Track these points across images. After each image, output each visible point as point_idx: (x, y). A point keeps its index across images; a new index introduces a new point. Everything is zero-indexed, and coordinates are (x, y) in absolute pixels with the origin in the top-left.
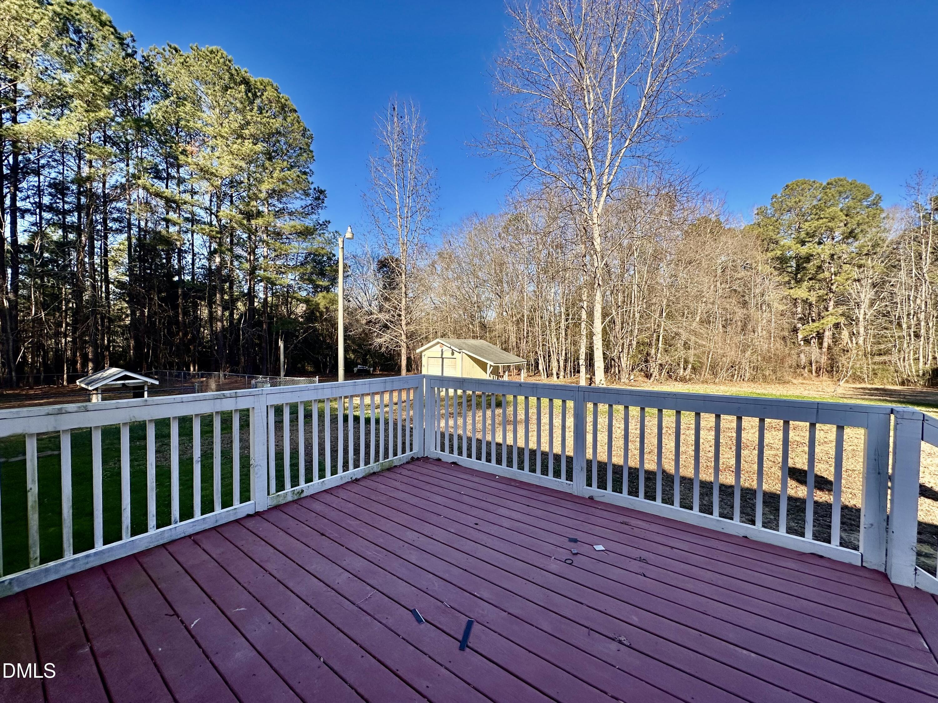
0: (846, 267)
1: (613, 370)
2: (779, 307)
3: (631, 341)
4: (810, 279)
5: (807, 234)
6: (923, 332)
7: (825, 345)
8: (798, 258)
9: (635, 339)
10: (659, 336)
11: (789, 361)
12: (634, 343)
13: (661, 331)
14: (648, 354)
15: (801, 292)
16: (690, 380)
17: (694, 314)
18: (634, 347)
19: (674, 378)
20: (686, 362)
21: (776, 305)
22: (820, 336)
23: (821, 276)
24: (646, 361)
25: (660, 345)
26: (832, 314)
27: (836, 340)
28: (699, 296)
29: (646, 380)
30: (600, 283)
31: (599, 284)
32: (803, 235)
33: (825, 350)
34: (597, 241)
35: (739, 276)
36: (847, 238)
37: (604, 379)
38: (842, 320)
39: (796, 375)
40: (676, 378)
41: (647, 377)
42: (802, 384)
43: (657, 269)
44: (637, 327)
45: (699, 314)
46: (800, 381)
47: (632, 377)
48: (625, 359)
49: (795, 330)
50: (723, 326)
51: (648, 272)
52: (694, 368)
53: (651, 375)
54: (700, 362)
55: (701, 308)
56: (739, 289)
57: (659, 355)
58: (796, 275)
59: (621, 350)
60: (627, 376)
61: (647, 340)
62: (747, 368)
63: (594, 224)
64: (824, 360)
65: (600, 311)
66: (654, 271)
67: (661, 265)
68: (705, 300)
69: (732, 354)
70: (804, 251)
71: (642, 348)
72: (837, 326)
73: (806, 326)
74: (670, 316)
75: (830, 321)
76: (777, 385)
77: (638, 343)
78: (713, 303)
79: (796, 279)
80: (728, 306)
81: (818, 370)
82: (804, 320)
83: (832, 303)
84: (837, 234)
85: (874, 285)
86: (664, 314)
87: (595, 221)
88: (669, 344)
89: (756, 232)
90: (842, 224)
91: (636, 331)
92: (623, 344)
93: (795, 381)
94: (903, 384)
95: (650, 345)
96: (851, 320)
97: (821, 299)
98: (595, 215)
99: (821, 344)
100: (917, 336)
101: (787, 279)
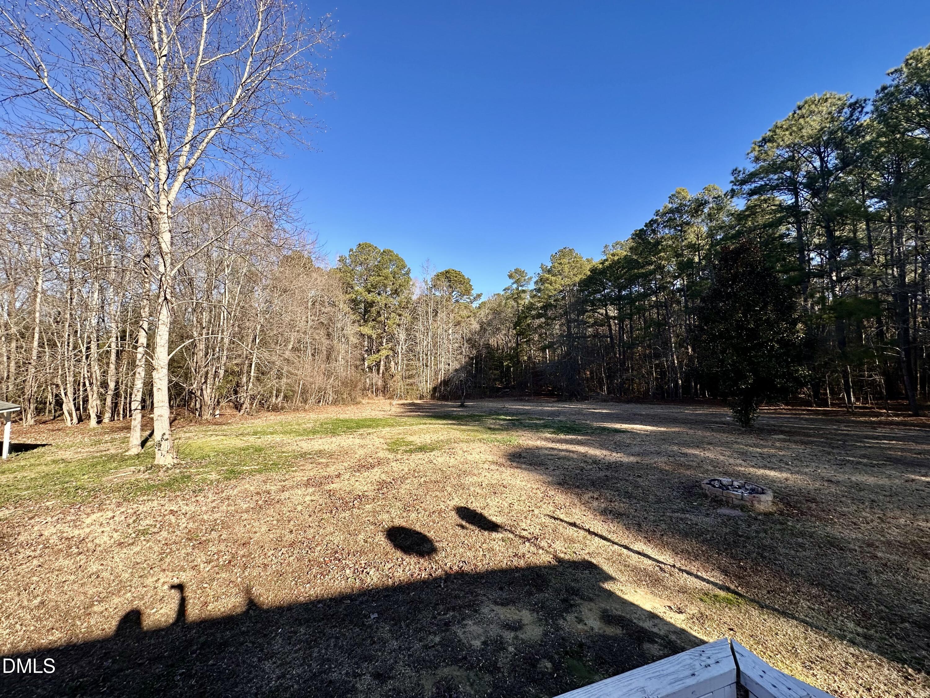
0: (393, 315)
1: (193, 404)
2: (354, 340)
3: (217, 368)
4: (373, 320)
5: (372, 285)
6: (429, 364)
7: (381, 371)
8: (366, 302)
9: (223, 368)
10: (251, 364)
11: (360, 385)
12: (222, 372)
13: (254, 359)
14: (238, 385)
15: (366, 330)
16: (282, 408)
17: (287, 341)
18: (221, 376)
19: (266, 406)
20: (278, 391)
21: (352, 338)
22: (378, 365)
23: (379, 319)
24: (236, 392)
25: (252, 374)
26: (385, 349)
27: (387, 369)
28: (292, 326)
29: (235, 412)
30: (168, 297)
31: (166, 299)
32: (369, 285)
33: (381, 375)
34: (166, 237)
35: (326, 310)
36: (394, 294)
37: (168, 432)
38: (391, 353)
39: (364, 395)
40: (268, 408)
41: (236, 408)
42: (368, 403)
43: (251, 292)
44: (225, 352)
45: (292, 343)
46: (367, 401)
47: (217, 412)
48: (209, 391)
49: (364, 360)
50: (313, 355)
51: (240, 293)
52: (285, 397)
53: (241, 406)
54: (292, 391)
55: (293, 337)
56: (325, 322)
57: (251, 385)
58: (364, 315)
59: (203, 381)
60: (211, 411)
61: (236, 369)
62: (331, 393)
63: (161, 213)
64: (380, 383)
65: (166, 336)
66: (247, 293)
67: (256, 288)
68: (297, 329)
69: (319, 381)
70: (370, 297)
71: (230, 378)
72: (387, 357)
73: (370, 357)
74: (264, 343)
75: (384, 353)
76: (352, 406)
77: (226, 371)
78: (305, 333)
79: (364, 319)
80: (317, 337)
81: (377, 390)
82: (369, 351)
83: (385, 341)
84: (388, 289)
85: (407, 330)
86: (258, 341)
87: (164, 210)
88: (262, 373)
89: (338, 276)
90: (391, 283)
91: (225, 358)
92: (207, 373)
93: (364, 402)
94: (421, 398)
95: (240, 373)
96: (395, 353)
97: (380, 337)
98: (163, 202)
99: (378, 370)
100: (427, 366)
101: (359, 318)
